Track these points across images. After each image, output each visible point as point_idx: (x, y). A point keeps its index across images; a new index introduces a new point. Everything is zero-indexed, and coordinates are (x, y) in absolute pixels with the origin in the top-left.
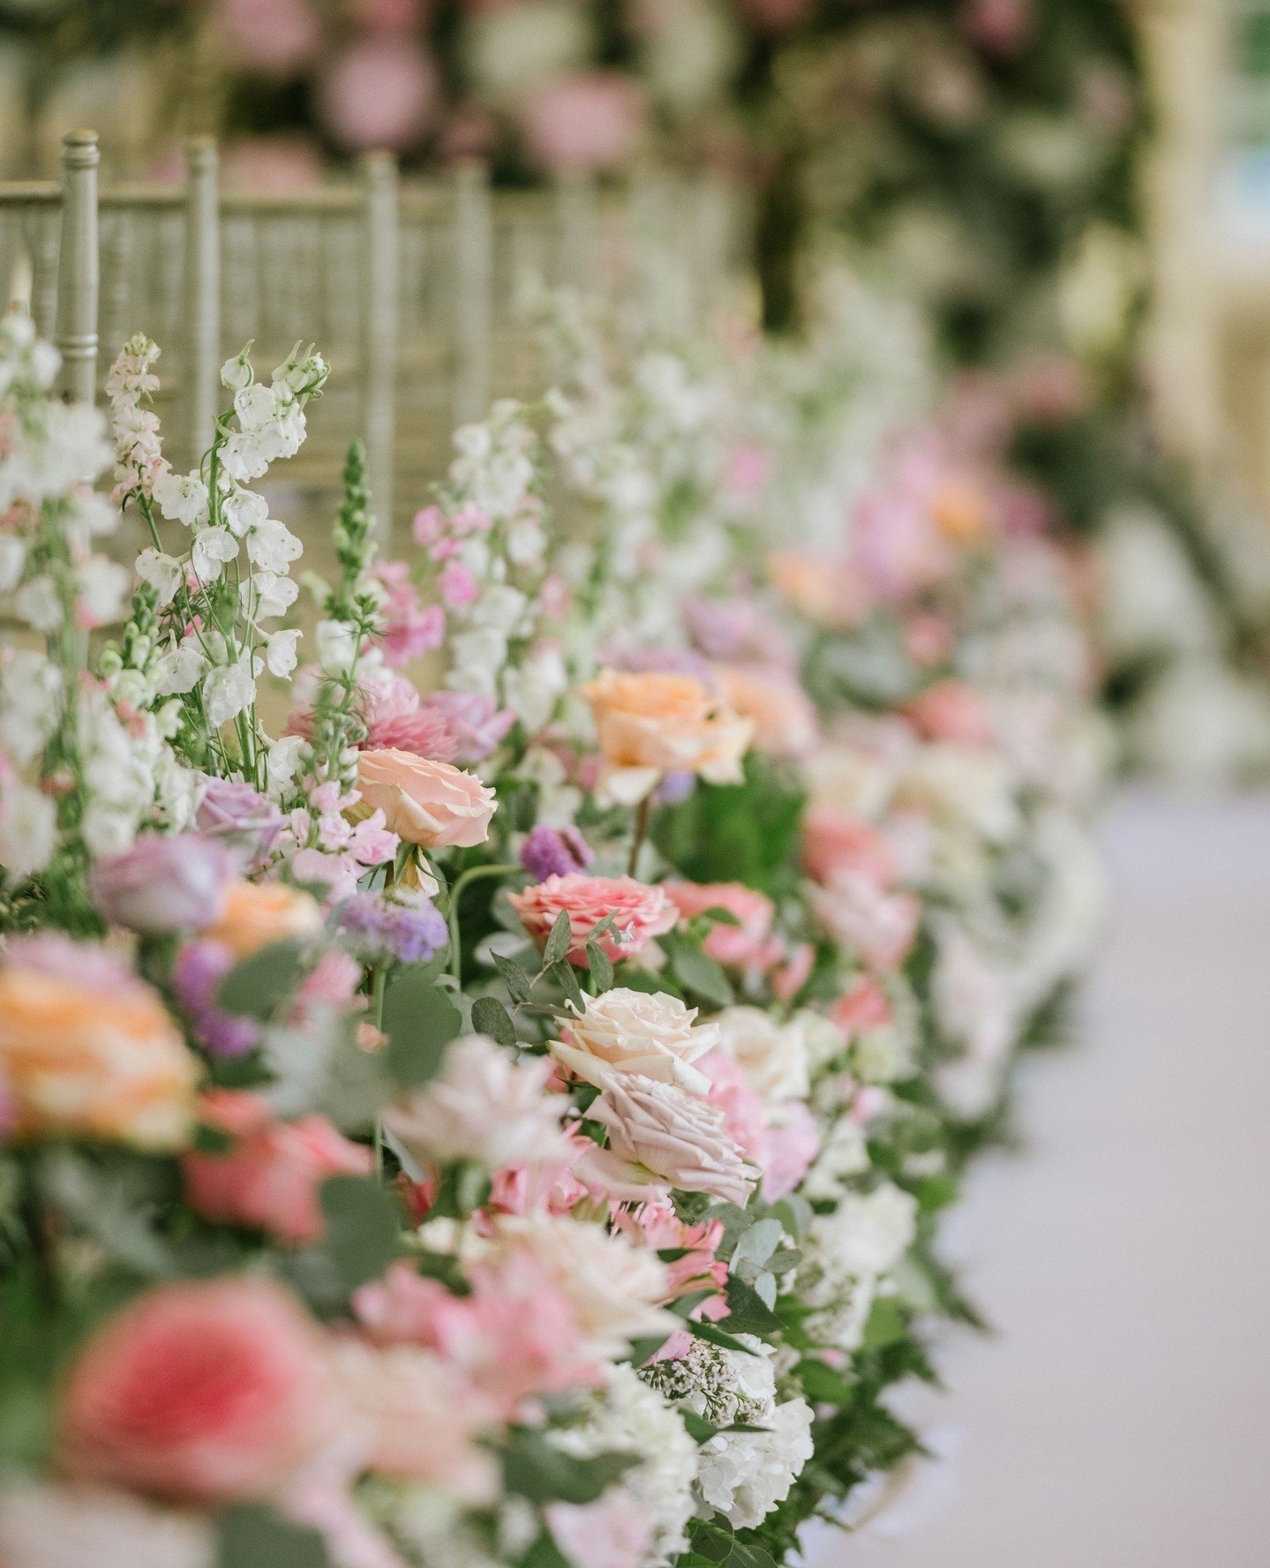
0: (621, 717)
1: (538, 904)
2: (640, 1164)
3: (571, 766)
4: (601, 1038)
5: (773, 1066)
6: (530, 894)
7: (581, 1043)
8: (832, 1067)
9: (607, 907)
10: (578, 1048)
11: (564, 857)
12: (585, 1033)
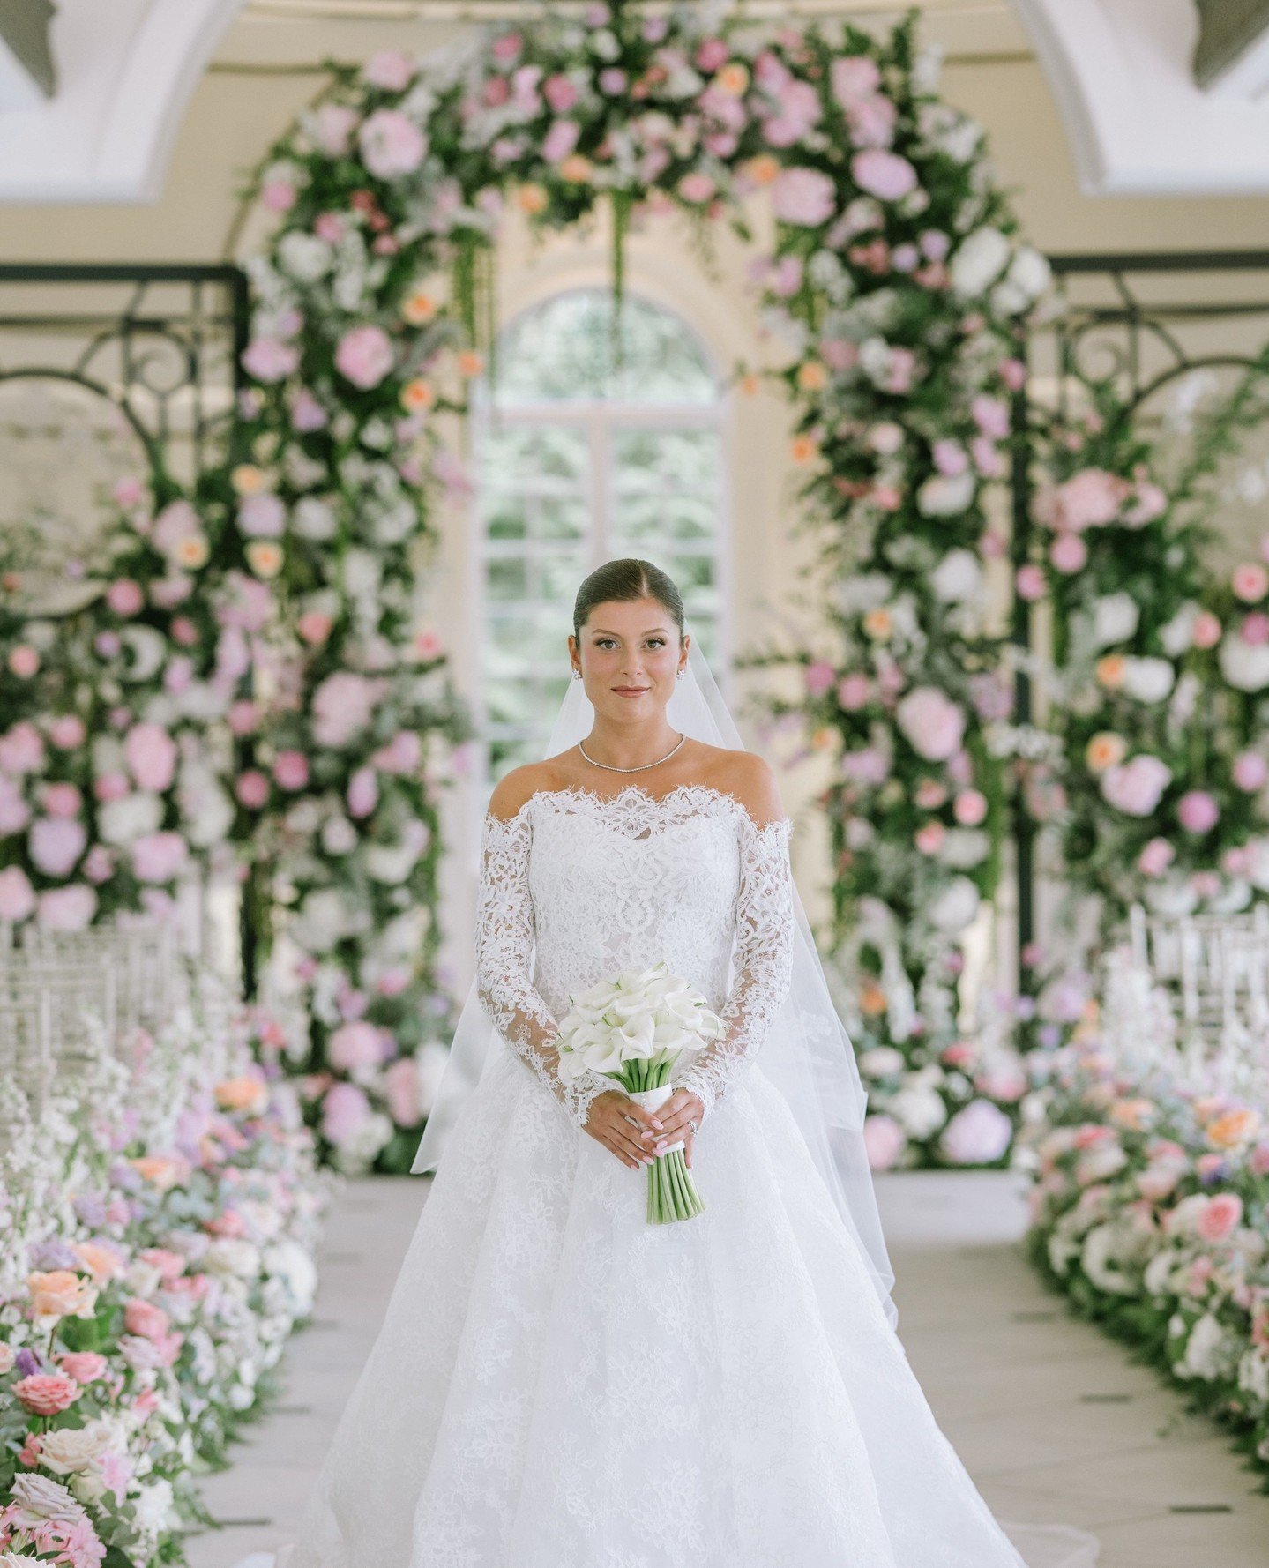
0: (44, 1293)
1: (24, 1389)
2: (33, 1511)
3: (23, 1311)
4: (59, 1452)
5: (112, 1442)
6: (20, 1384)
7: (50, 1455)
8: (136, 1434)
9: (54, 1390)
10: (48, 1456)
11: (34, 1363)
12: (52, 1450)
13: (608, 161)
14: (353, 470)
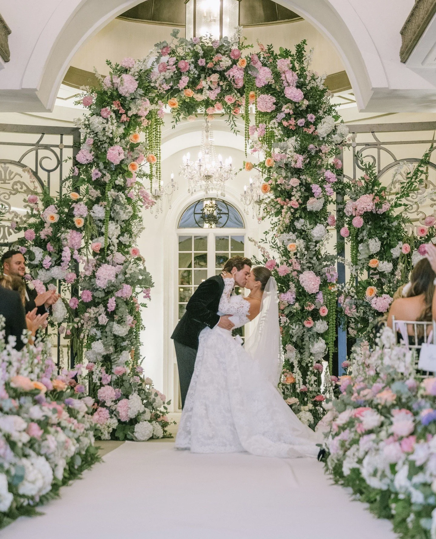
13: (201, 91)
14: (111, 193)
